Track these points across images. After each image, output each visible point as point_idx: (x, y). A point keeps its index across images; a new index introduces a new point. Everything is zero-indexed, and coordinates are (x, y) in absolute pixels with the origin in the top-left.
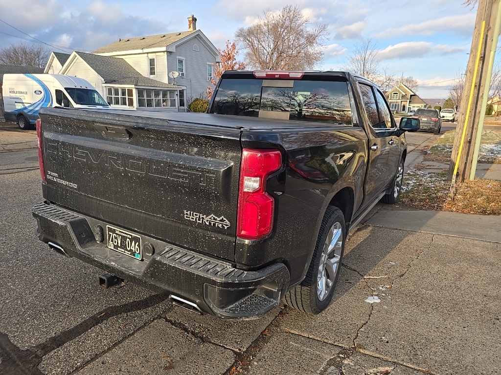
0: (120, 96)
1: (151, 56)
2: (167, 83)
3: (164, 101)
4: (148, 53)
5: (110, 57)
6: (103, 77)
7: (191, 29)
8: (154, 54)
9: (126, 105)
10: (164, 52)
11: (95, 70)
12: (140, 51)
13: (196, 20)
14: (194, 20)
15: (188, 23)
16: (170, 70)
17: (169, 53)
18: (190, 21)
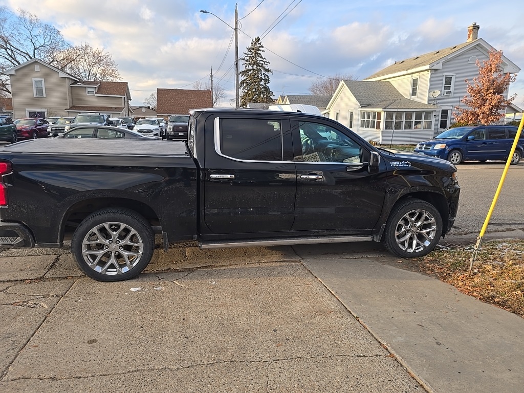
0: (371, 119)
1: (415, 76)
2: (427, 103)
3: (416, 123)
4: (412, 73)
5: (376, 82)
6: (360, 102)
7: (470, 40)
8: (418, 74)
9: (374, 128)
10: (427, 70)
11: (355, 96)
12: (404, 72)
13: (479, 28)
14: (476, 28)
15: (468, 33)
16: (431, 89)
17: (434, 71)
18: (470, 31)
